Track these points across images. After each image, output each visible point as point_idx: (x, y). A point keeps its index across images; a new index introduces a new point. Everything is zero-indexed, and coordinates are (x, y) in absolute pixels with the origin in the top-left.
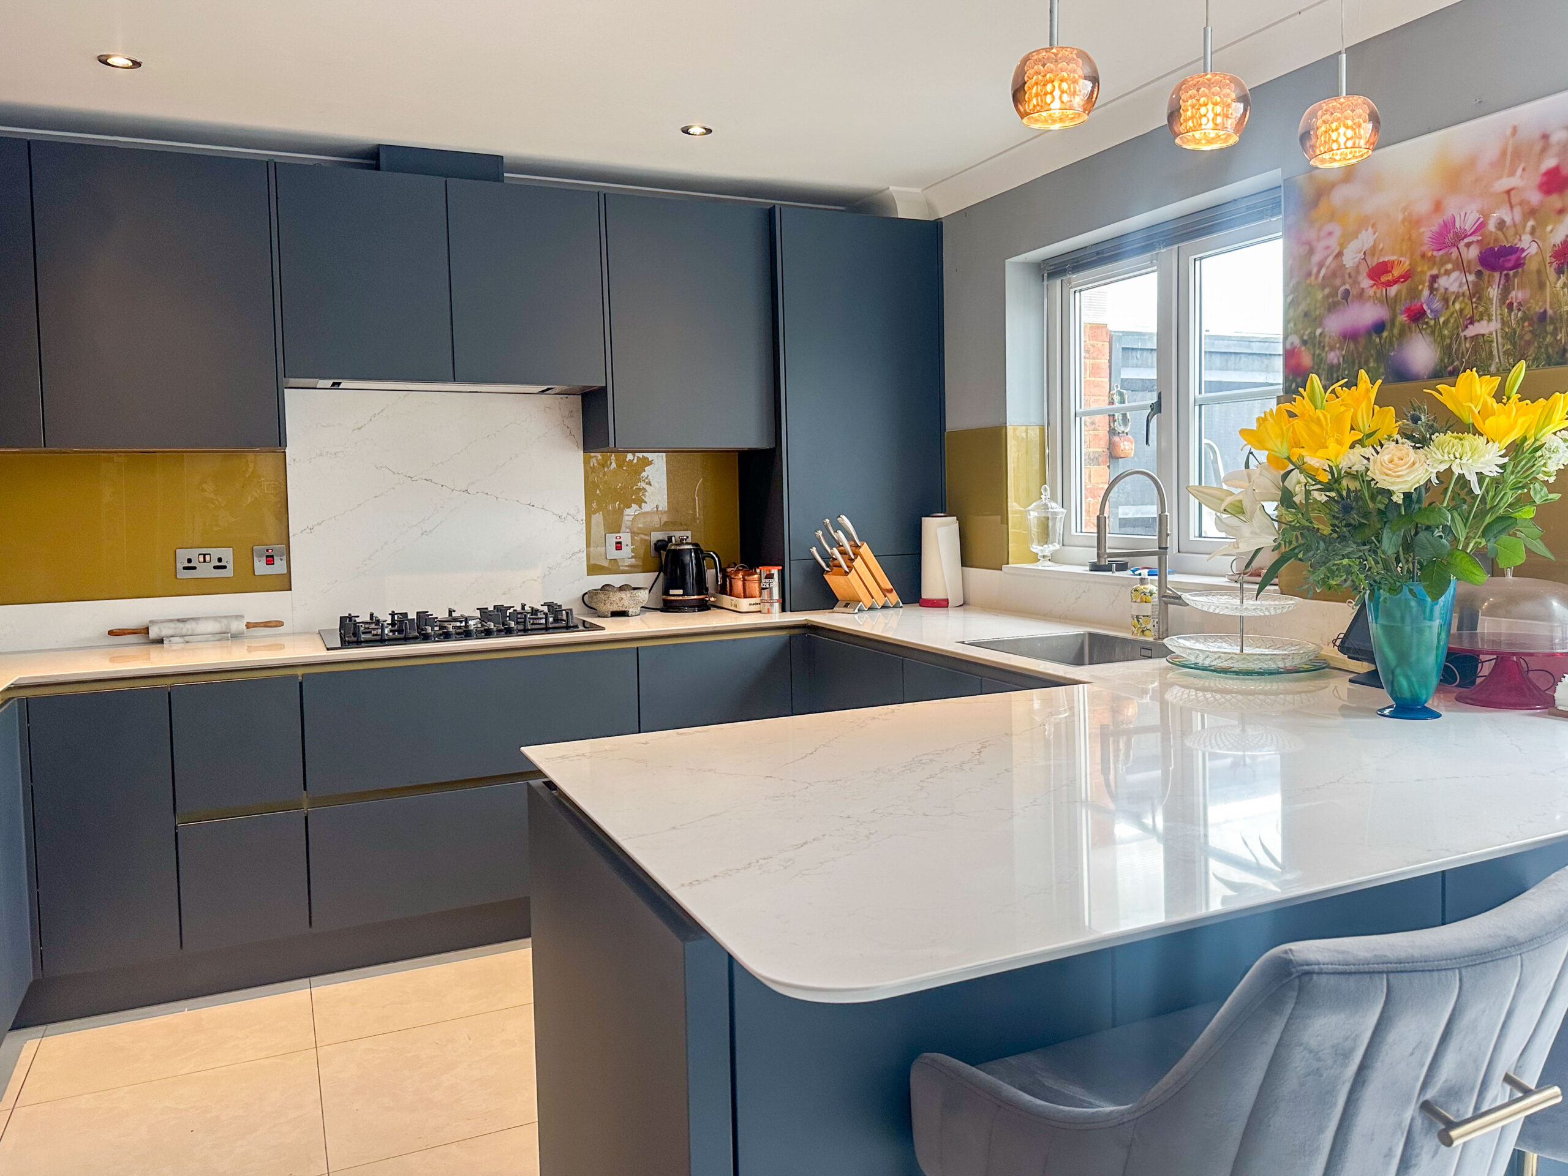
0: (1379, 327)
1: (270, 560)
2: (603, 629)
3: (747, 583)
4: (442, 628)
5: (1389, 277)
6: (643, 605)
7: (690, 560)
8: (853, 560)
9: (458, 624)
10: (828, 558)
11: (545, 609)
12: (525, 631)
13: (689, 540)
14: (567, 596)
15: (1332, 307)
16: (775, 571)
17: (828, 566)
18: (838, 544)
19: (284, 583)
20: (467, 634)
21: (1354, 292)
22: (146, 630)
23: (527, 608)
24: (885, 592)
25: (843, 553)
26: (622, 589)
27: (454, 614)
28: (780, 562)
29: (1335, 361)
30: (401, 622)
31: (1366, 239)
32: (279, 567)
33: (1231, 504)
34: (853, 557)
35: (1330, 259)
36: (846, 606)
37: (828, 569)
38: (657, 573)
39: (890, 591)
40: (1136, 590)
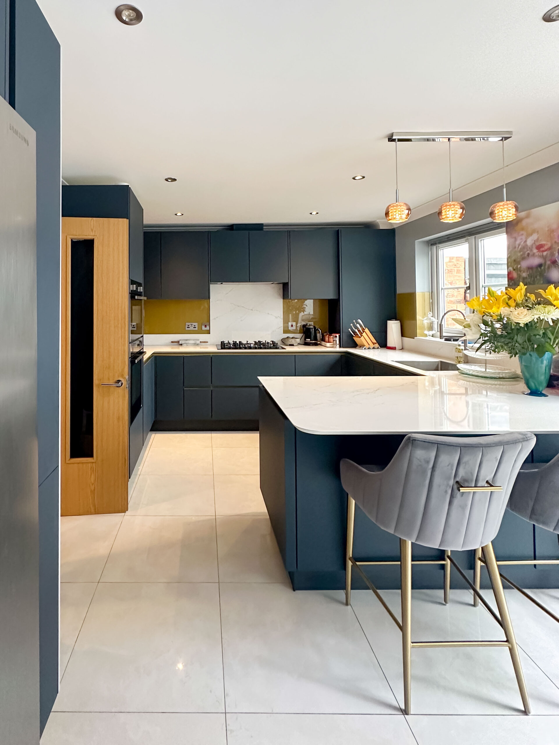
0: (540, 266)
1: (206, 326)
2: (285, 349)
3: (329, 338)
4: (245, 346)
5: (543, 249)
6: (299, 343)
7: (313, 331)
8: (362, 333)
9: (249, 345)
10: (354, 332)
11: (271, 343)
12: (265, 348)
13: (313, 325)
14: (277, 339)
15: (523, 259)
16: (338, 335)
17: (354, 334)
18: (357, 328)
19: (208, 332)
20: (250, 348)
21: (531, 253)
22: (179, 342)
23: (266, 342)
24: (374, 343)
25: (359, 331)
26: (292, 338)
27: (248, 343)
28: (339, 332)
29: (525, 276)
30: (235, 343)
31: (535, 236)
32: (208, 328)
33: (467, 324)
34: (362, 332)
35: (522, 243)
36: (360, 347)
37: (354, 336)
38: (303, 334)
39: (376, 343)
40: (457, 348)
